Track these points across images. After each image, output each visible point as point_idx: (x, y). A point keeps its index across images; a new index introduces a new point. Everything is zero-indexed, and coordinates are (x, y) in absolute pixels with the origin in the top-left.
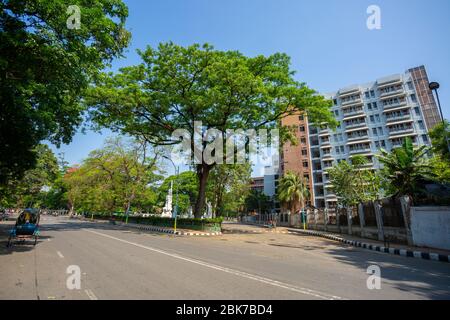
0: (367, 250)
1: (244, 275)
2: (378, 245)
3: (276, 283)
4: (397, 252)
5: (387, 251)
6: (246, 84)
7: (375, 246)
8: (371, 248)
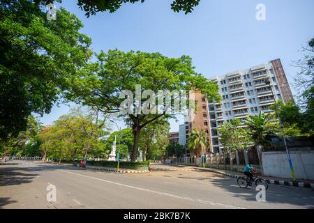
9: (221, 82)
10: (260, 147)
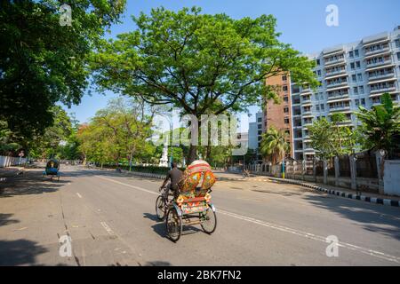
0: (340, 197)
1: (230, 214)
2: (350, 193)
3: (258, 222)
4: (368, 199)
5: (358, 198)
6: (234, 46)
7: (347, 194)
8: (343, 195)
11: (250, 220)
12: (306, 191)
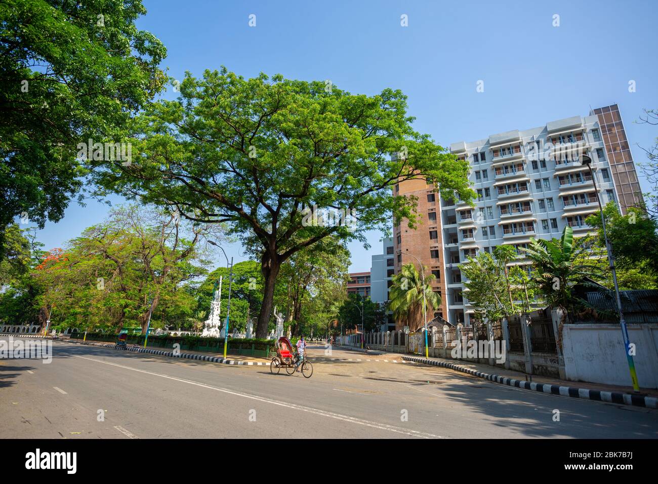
2: (518, 379)
4: (540, 388)
5: (527, 386)
7: (513, 381)
9: (476, 156)
10: (560, 312)
11: (340, 417)
12: (456, 377)
